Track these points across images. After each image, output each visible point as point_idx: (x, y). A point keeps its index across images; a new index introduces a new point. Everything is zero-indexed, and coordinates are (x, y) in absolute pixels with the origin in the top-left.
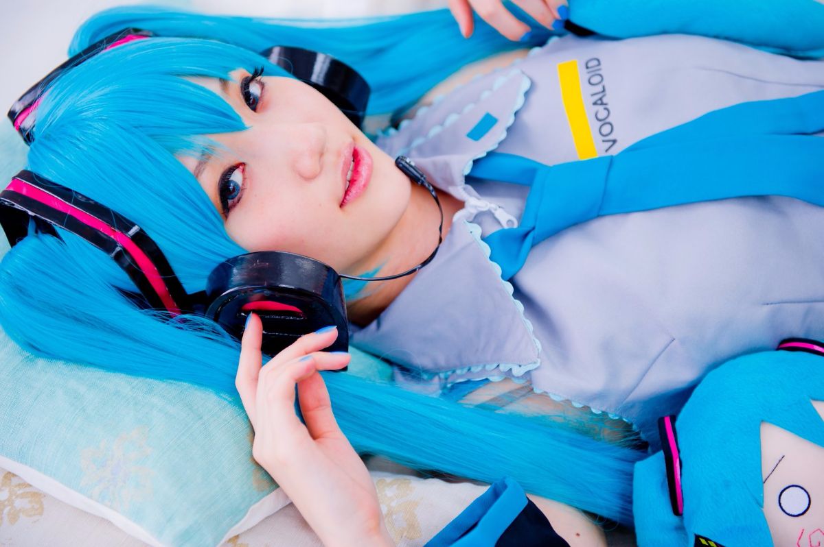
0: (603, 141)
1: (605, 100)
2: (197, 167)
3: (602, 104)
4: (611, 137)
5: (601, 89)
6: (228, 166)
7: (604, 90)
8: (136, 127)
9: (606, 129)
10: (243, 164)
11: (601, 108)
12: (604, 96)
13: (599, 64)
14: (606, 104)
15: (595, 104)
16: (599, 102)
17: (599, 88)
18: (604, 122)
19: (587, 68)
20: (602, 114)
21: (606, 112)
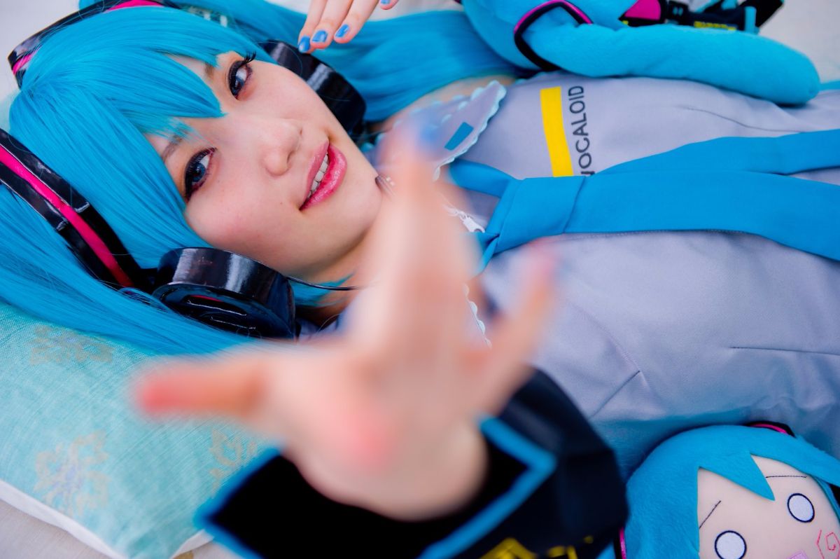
0: (582, 173)
1: (586, 130)
2: (168, 147)
3: (583, 134)
4: (588, 169)
5: (582, 118)
6: (198, 150)
7: (585, 119)
8: (108, 99)
9: (585, 161)
10: (213, 150)
11: (581, 138)
12: (585, 125)
13: (582, 92)
14: (587, 134)
15: (575, 133)
16: (580, 132)
17: (580, 117)
18: (584, 153)
19: (570, 94)
20: (582, 145)
21: (586, 143)
